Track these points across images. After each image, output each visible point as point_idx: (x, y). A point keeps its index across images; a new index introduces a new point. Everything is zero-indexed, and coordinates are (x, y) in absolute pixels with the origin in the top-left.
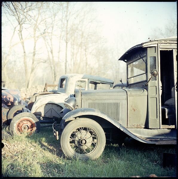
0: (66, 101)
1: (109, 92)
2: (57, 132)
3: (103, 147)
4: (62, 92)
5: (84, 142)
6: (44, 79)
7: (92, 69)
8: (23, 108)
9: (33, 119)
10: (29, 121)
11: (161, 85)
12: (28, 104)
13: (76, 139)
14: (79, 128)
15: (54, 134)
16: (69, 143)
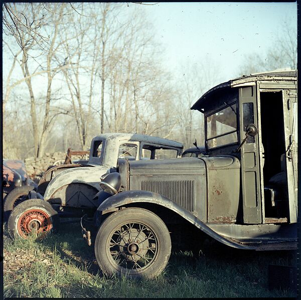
0: (104, 178)
1: (175, 163)
2: (89, 233)
4: (97, 164)
5: (134, 248)
6: (66, 142)
7: (146, 124)
8: (30, 192)
9: (47, 210)
10: (41, 214)
11: (262, 150)
12: (39, 184)
13: (120, 244)
14: (125, 224)
15: (83, 236)
16: (109, 251)
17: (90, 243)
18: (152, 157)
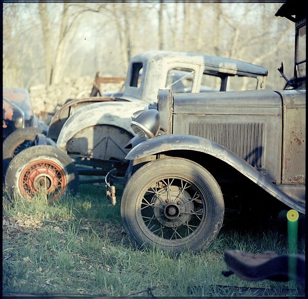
0: (136, 117)
2: (113, 188)
3: (216, 226)
4: (135, 97)
5: (173, 211)
7: (235, 29)
8: (37, 136)
9: (61, 161)
10: (53, 167)
12: (50, 125)
13: (155, 206)
14: (163, 179)
15: (106, 193)
16: (140, 215)
17: (114, 202)
18: (223, 88)
